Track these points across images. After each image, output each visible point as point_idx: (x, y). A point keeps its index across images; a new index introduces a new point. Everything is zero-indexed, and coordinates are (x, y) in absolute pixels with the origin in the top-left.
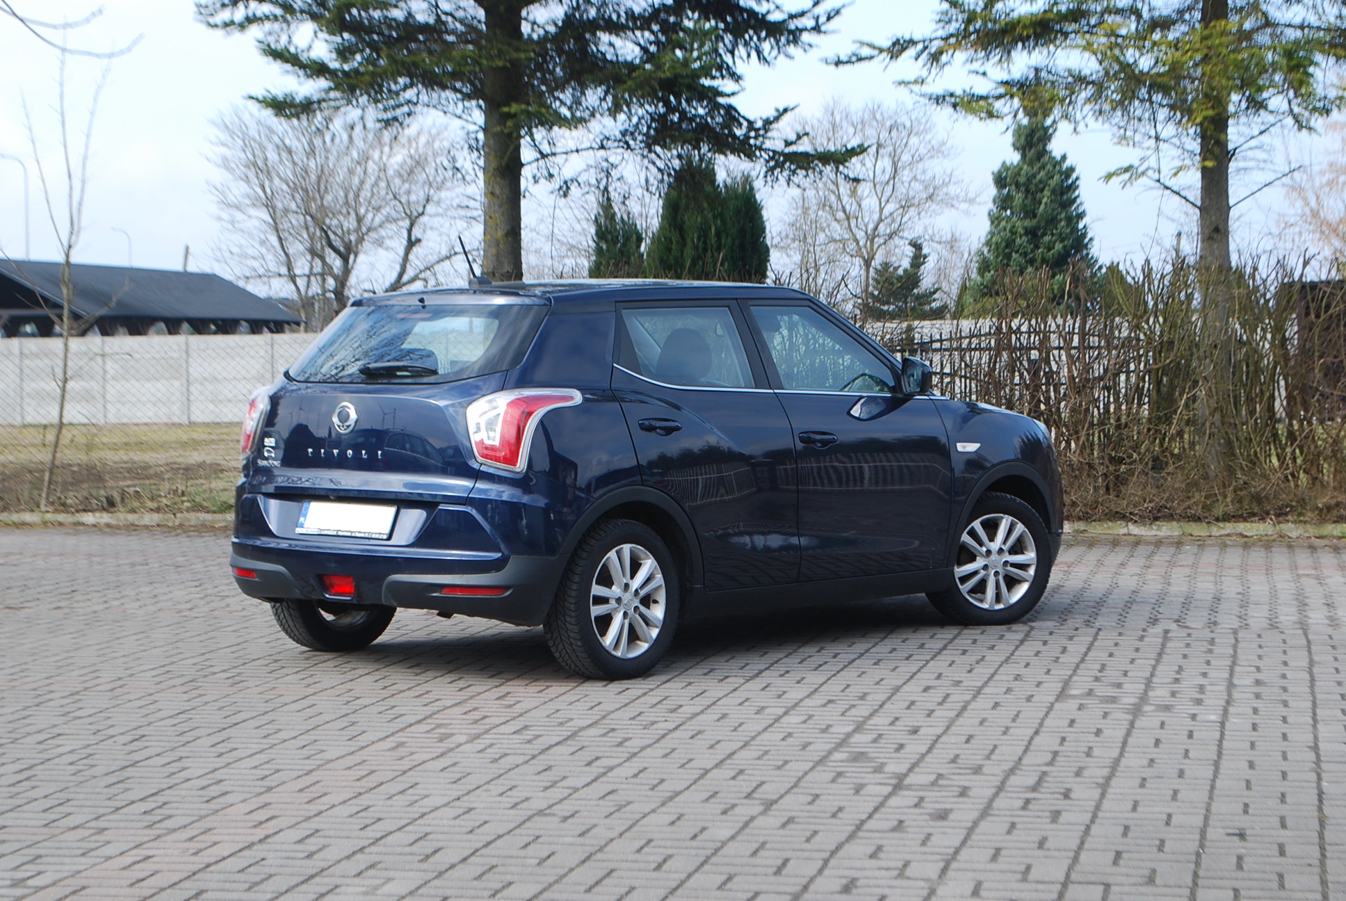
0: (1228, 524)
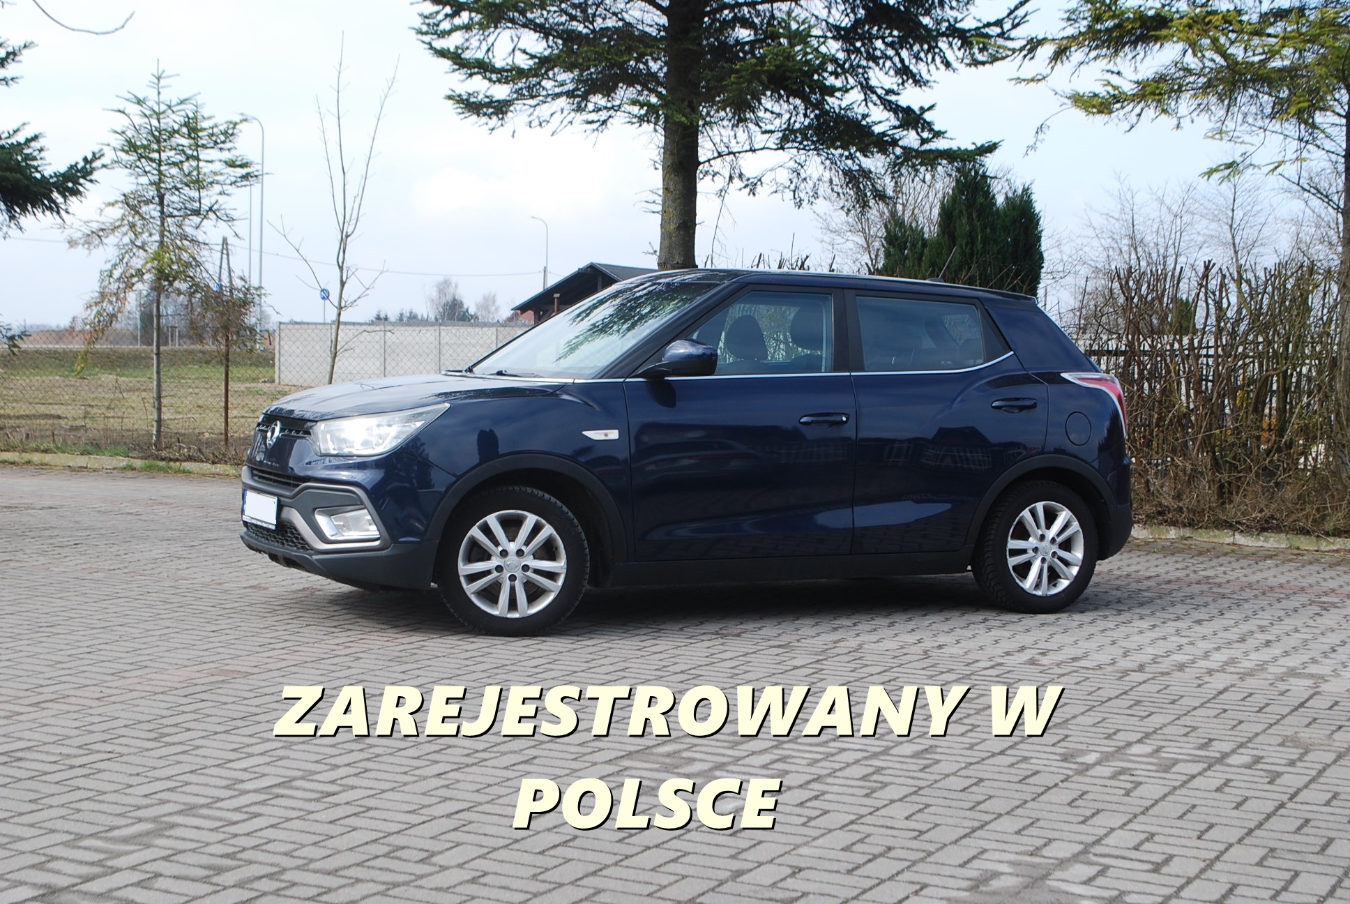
0: (1338, 540)
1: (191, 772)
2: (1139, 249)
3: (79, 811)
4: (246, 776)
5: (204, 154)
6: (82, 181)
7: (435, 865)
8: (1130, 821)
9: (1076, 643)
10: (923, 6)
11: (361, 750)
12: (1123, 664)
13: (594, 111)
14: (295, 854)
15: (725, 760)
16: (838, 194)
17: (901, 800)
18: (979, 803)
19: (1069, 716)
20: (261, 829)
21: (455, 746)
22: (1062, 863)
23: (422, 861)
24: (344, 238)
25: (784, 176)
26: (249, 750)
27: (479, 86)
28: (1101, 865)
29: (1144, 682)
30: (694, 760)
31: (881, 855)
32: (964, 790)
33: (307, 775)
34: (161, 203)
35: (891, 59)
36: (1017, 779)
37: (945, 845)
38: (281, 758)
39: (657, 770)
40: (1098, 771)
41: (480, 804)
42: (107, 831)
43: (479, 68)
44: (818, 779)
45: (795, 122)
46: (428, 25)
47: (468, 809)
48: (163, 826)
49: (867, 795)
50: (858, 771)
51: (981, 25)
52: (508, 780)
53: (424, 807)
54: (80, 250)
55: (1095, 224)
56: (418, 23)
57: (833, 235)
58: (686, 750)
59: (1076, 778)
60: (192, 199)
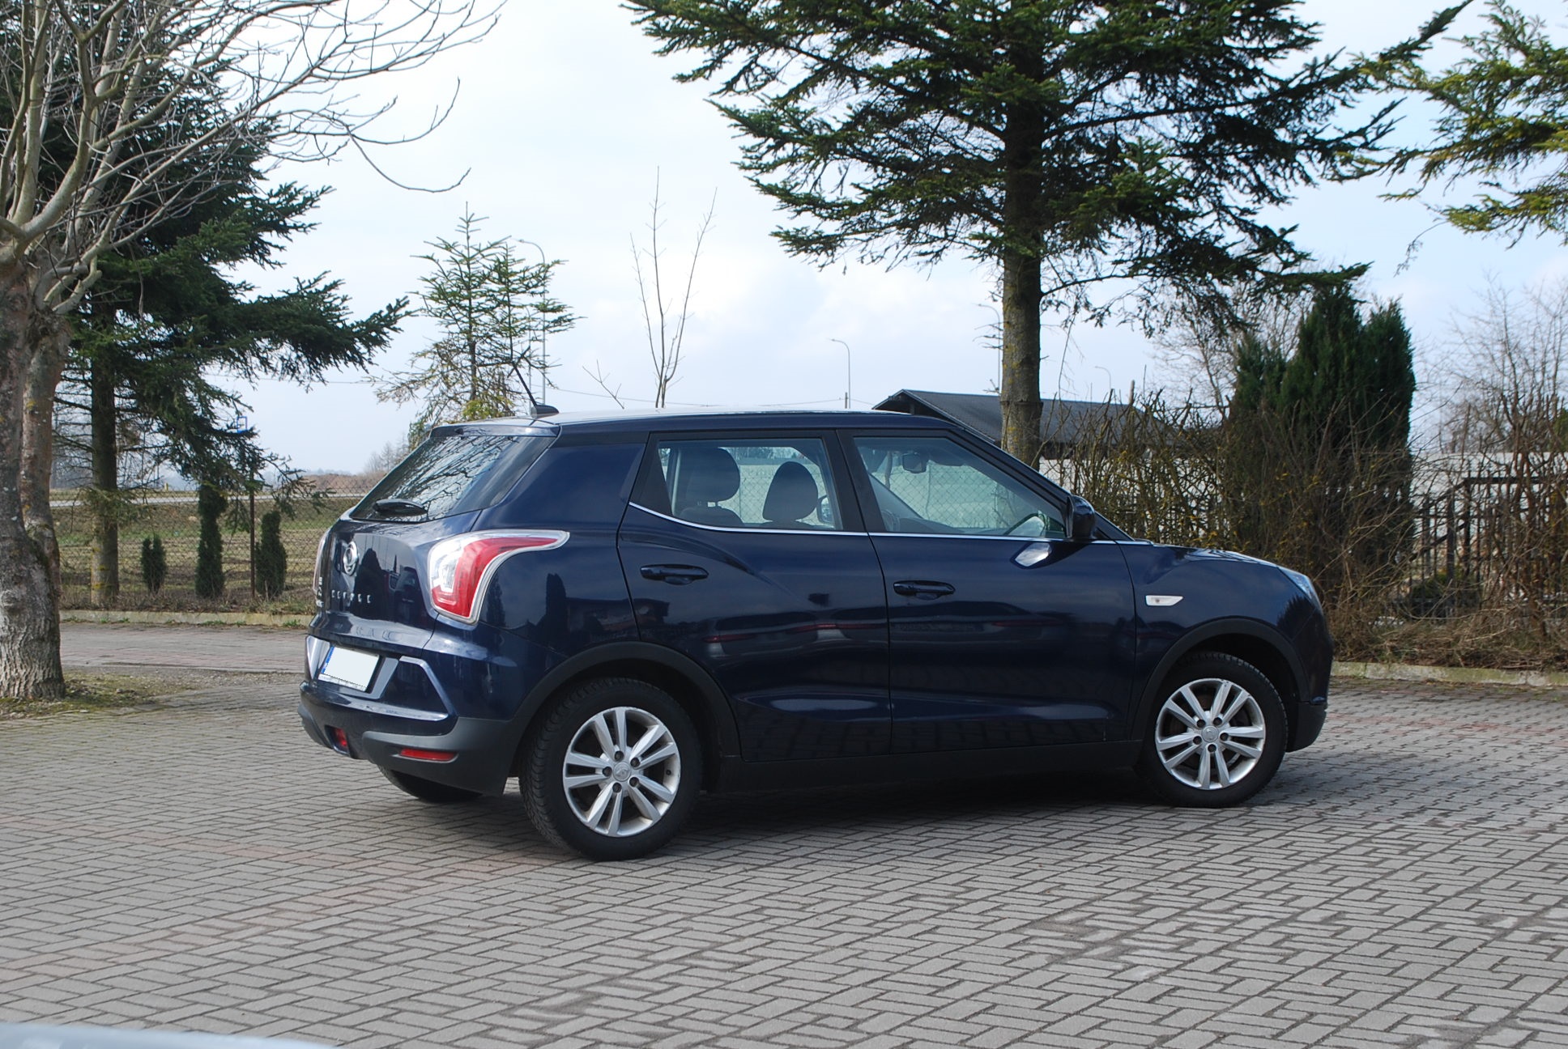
1: (601, 944)
2: (1514, 356)
3: (505, 982)
4: (655, 947)
5: (516, 299)
6: (386, 330)
7: (862, 1032)
8: (1555, 986)
9: (1479, 802)
10: (1278, 119)
11: (762, 921)
12: (1532, 824)
13: (926, 242)
14: (724, 1022)
15: (1130, 928)
16: (1192, 322)
17: (1316, 966)
18: (1397, 969)
19: (1481, 880)
20: (685, 999)
21: (854, 917)
22: (1490, 1028)
23: (848, 1028)
24: (663, 383)
25: (1132, 304)
26: (651, 922)
27: (809, 222)
28: (1529, 1029)
29: (1557, 843)
30: (1099, 928)
31: (1304, 1021)
32: (1379, 956)
33: (715, 946)
34: (472, 352)
35: (1245, 176)
36: (1433, 945)
37: (1368, 1011)
38: (685, 930)
39: (1062, 939)
40: (1516, 935)
41: (893, 973)
42: (537, 1001)
43: (808, 204)
44: (1228, 946)
45: (1147, 249)
46: (751, 158)
47: (882, 978)
48: (589, 996)
49: (1280, 962)
50: (1267, 938)
51: (1342, 135)
52: (915, 949)
53: (838, 976)
54: (391, 404)
55: (1463, 329)
56: (739, 156)
57: (1167, 350)
58: (1088, 918)
59: (1495, 943)
60: (504, 347)
